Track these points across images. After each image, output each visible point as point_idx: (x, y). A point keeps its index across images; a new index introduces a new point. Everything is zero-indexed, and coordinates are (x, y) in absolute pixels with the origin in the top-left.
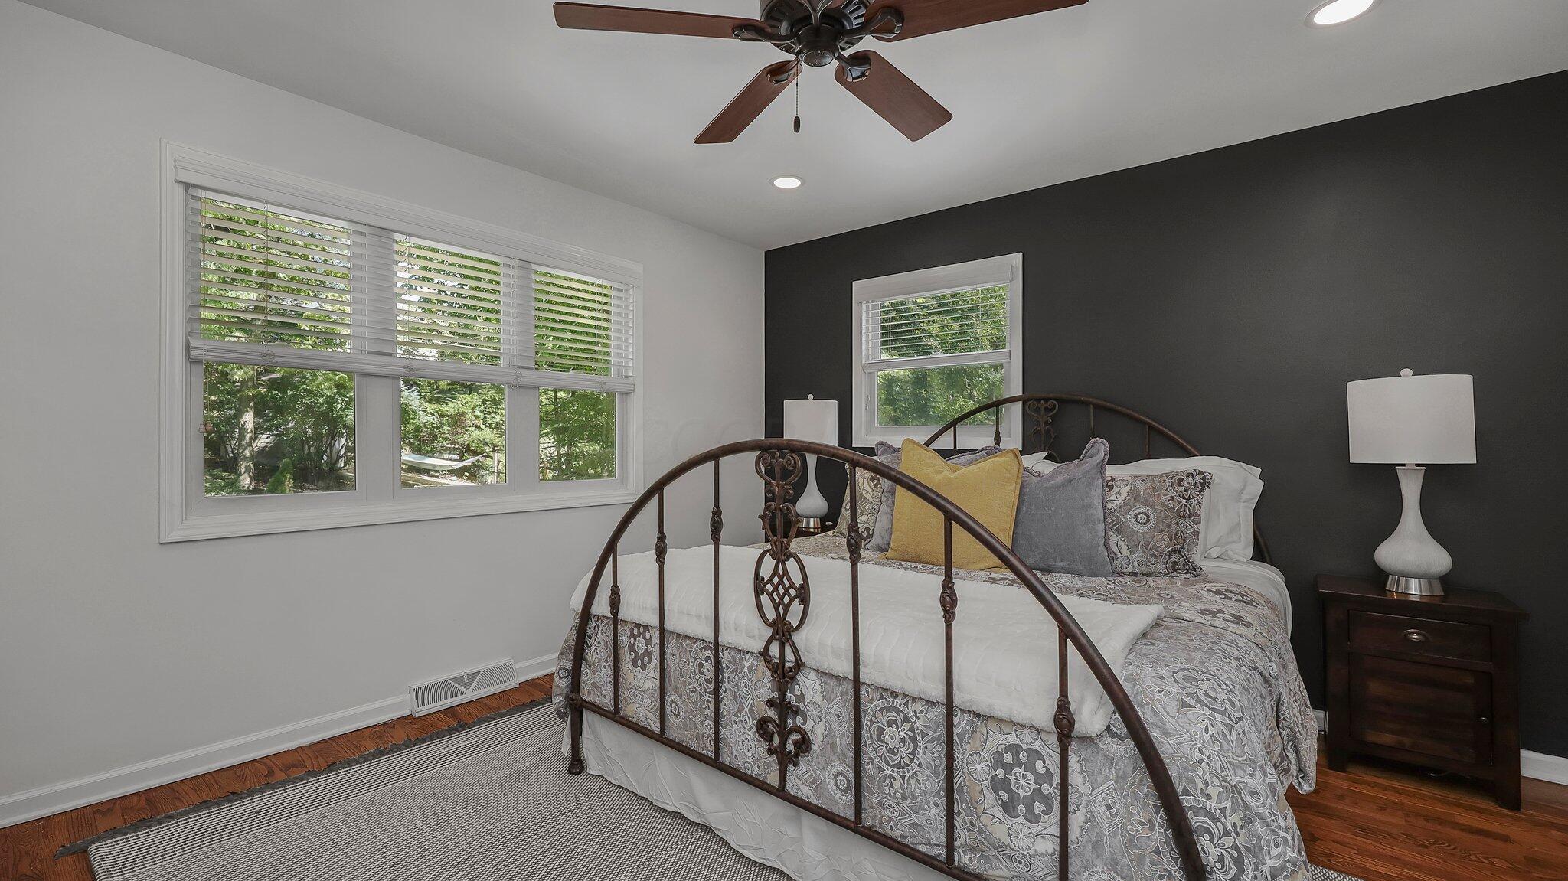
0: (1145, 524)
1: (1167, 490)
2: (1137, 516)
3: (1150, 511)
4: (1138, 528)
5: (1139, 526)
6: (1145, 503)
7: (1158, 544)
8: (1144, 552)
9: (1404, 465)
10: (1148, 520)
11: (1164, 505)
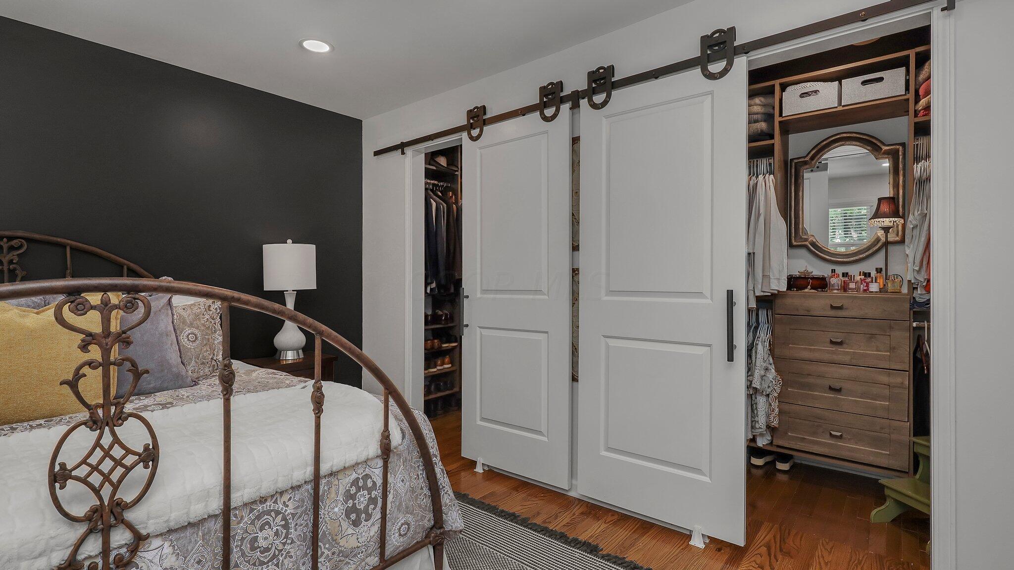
0: (194, 341)
1: (203, 315)
2: (188, 336)
3: (196, 332)
4: (190, 345)
5: (191, 343)
6: (191, 325)
7: (205, 354)
8: (197, 362)
9: (287, 291)
10: (196, 338)
11: (204, 325)
